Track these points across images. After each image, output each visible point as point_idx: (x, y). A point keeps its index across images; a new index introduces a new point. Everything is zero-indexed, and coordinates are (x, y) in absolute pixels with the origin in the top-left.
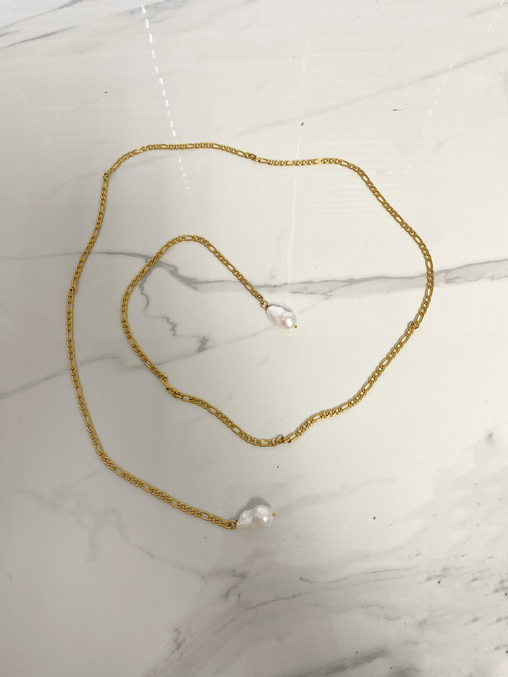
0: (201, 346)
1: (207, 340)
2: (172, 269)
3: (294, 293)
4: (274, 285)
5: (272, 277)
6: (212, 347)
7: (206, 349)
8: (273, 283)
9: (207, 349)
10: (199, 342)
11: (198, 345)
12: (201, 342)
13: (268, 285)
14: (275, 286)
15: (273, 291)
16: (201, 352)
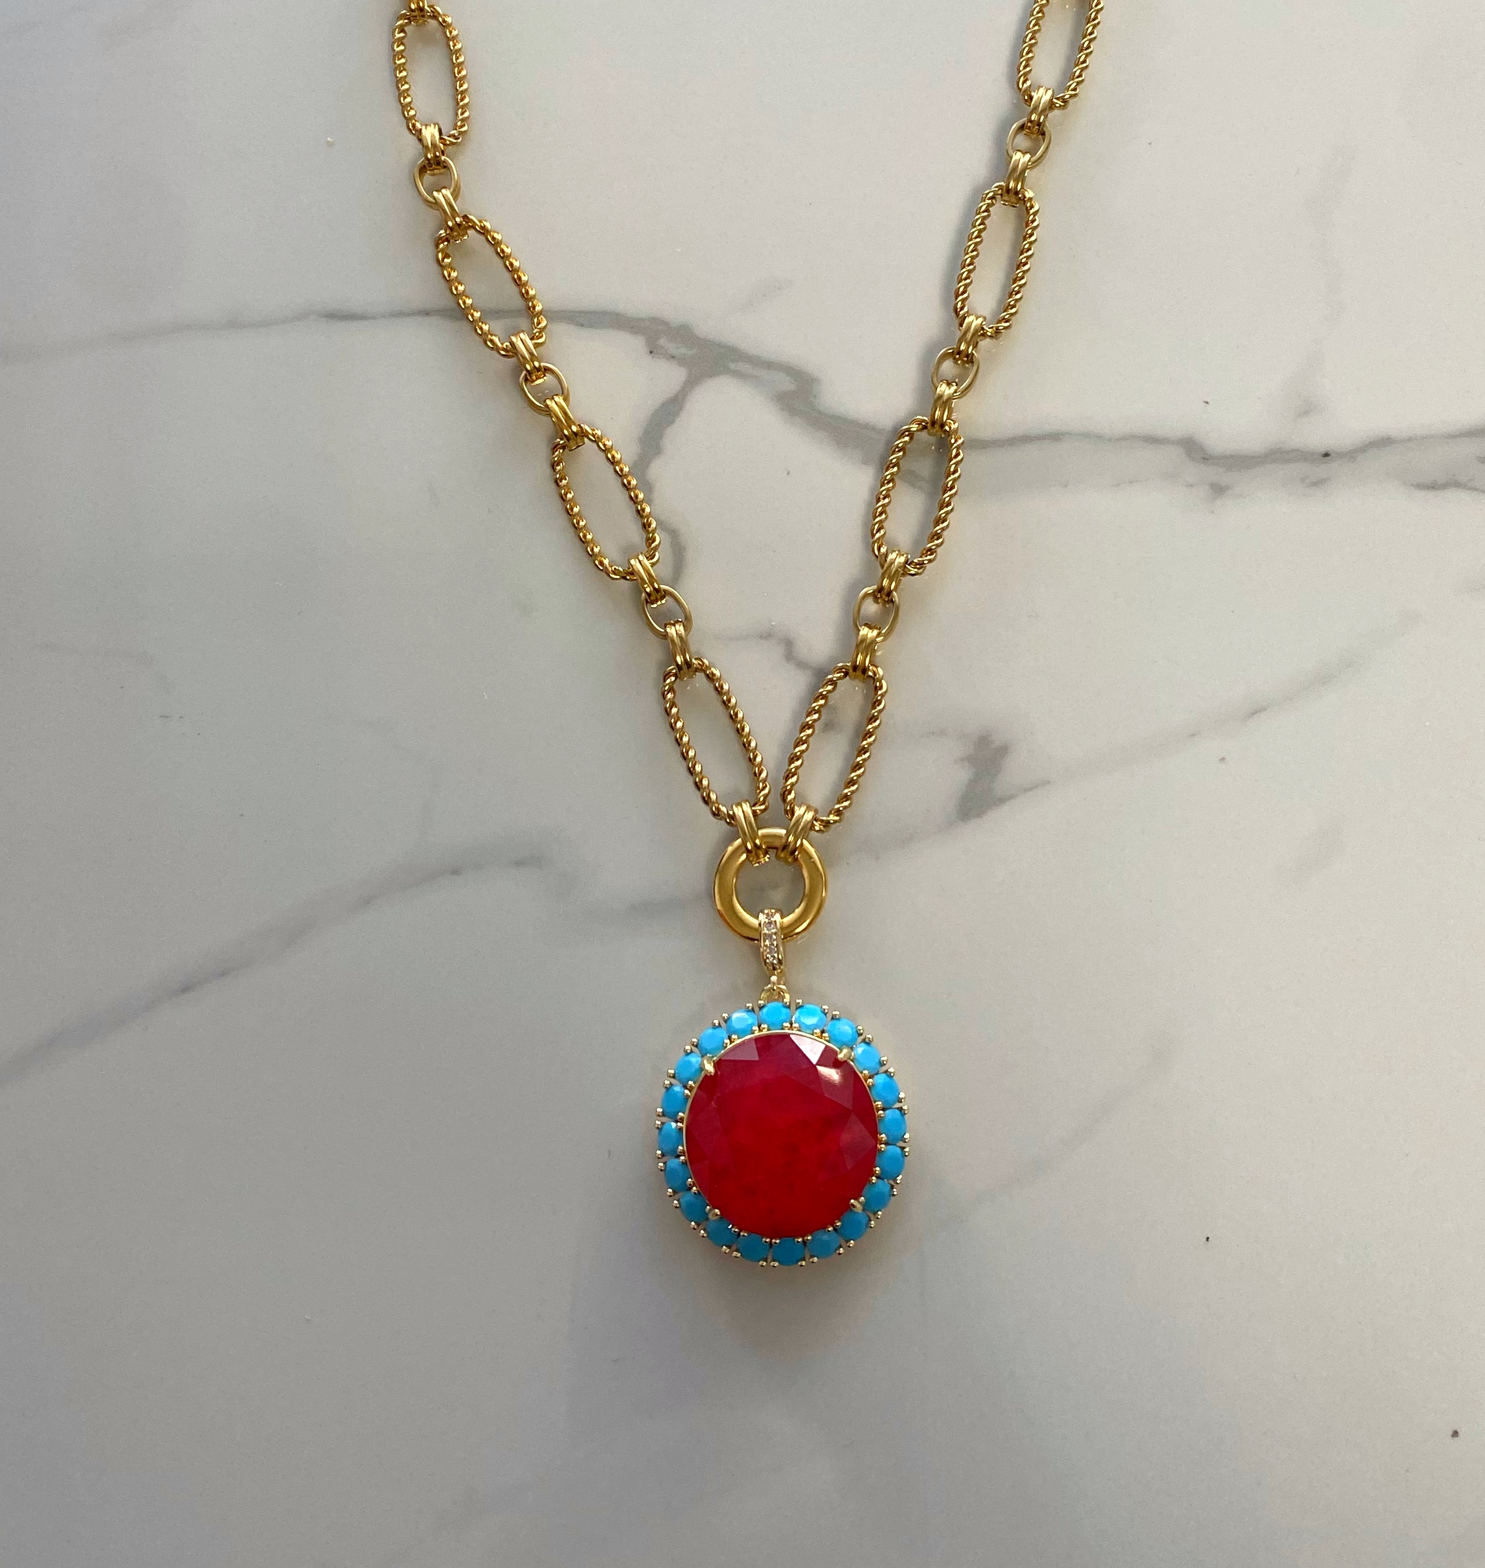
0: (973, 783)
1: (1003, 751)
2: (786, 384)
3: (1433, 487)
4: (1323, 451)
5: (1307, 409)
6: (1036, 787)
7: (1002, 801)
8: (1316, 436)
9: (1012, 797)
10: (962, 760)
11: (961, 776)
12: (971, 760)
13: (1288, 452)
14: (1326, 455)
15: (1318, 483)
16: (979, 815)
